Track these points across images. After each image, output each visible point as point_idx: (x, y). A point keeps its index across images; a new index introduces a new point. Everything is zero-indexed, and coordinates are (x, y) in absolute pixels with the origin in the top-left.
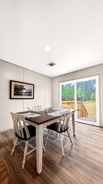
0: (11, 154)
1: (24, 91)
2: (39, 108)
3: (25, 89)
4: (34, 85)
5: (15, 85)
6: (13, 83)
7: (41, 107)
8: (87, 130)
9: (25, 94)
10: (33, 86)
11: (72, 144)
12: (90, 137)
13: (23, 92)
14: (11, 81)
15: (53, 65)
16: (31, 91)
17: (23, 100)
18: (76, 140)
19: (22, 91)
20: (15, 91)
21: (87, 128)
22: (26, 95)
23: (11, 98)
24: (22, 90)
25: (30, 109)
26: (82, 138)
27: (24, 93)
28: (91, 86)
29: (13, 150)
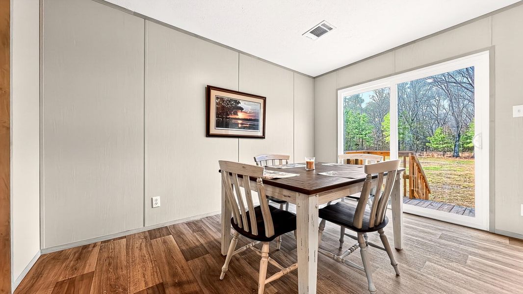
0: (221, 278)
1: (241, 115)
2: (284, 162)
3: (241, 109)
4: (264, 99)
5: (217, 98)
6: (214, 93)
7: (287, 158)
8: (440, 238)
9: (242, 124)
10: (262, 101)
11: (397, 275)
12: (458, 261)
13: (239, 119)
14: (209, 89)
15: (325, 32)
16: (257, 114)
17: (237, 139)
18: (407, 262)
19: (237, 117)
20: (218, 115)
21: (440, 233)
22: (244, 128)
23: (208, 134)
24: (236, 114)
25: (259, 163)
26: (429, 260)
27: (240, 122)
28: (430, 105)
29: (225, 267)
